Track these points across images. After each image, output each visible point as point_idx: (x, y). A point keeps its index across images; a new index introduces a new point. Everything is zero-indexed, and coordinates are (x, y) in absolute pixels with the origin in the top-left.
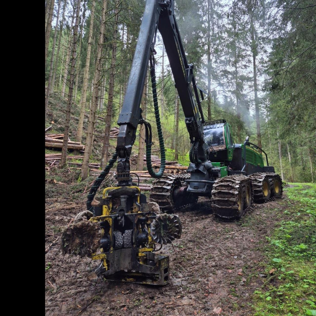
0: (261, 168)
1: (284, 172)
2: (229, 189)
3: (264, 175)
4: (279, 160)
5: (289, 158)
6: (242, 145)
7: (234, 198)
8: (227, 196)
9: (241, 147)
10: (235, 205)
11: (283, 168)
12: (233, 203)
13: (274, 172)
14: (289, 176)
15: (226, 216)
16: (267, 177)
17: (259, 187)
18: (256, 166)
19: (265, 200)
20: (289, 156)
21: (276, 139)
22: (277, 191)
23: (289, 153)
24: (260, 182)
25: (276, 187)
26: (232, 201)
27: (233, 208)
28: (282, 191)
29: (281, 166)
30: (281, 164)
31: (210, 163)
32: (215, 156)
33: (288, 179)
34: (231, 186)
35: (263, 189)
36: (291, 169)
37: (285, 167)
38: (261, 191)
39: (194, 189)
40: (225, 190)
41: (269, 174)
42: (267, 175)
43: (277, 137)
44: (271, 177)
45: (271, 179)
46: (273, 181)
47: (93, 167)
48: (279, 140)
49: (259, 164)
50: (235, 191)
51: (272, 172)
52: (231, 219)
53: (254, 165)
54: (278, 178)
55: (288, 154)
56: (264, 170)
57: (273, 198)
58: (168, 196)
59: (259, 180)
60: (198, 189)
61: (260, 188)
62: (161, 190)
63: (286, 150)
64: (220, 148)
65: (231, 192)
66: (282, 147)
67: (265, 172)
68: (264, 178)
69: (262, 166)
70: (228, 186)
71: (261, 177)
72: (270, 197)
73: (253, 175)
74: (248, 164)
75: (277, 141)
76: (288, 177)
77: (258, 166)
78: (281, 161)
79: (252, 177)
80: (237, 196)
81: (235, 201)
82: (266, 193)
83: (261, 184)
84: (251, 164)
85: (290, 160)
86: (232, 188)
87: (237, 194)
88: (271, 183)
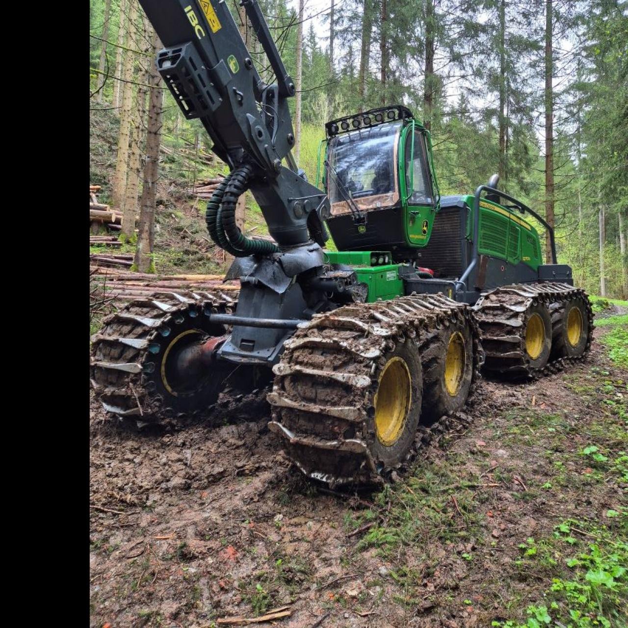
0: (530, 268)
1: (608, 277)
2: (337, 363)
3: (531, 292)
4: (599, 250)
5: (622, 246)
6: (469, 198)
7: (350, 403)
8: (322, 393)
9: (465, 204)
10: (353, 436)
11: (605, 267)
12: (345, 428)
13: (571, 282)
14: (618, 284)
15: (324, 471)
16: (541, 299)
17: (511, 330)
18: (516, 262)
19: (528, 373)
20: (622, 241)
21: (594, 205)
22: (574, 338)
23: (622, 236)
24: (516, 315)
25: (571, 325)
26: (339, 420)
27: (343, 448)
28: (590, 340)
29: (602, 263)
30: (601, 257)
31: (314, 254)
32: (362, 230)
33: (615, 292)
34: (346, 351)
35: (524, 338)
36: (623, 270)
37: (610, 266)
38: (514, 345)
39: (242, 348)
40: (321, 367)
41: (549, 291)
42: (540, 294)
43: (598, 200)
44: (557, 297)
45: (556, 305)
46: (562, 311)
47: (116, 263)
48: (600, 207)
49: (526, 259)
50: (357, 372)
51: (563, 281)
52: (340, 488)
53: (510, 260)
54: (579, 300)
55: (619, 237)
56: (538, 275)
57: (560, 362)
58: (136, 375)
59: (513, 308)
60: (251, 349)
61: (514, 333)
62: (115, 352)
63: (616, 230)
64: (378, 204)
65: (340, 376)
66: (607, 223)
67: (540, 282)
68: (528, 304)
69: (534, 266)
70: (335, 349)
71: (520, 299)
72: (550, 360)
73: (495, 293)
74: (486, 257)
75: (596, 209)
76: (616, 287)
77: (522, 262)
78: (601, 252)
79: (493, 297)
80: (363, 396)
81: (351, 417)
82: (535, 350)
83: (517, 322)
84: (496, 258)
85: (622, 250)
86: (350, 358)
87: (364, 389)
88: (556, 316)
